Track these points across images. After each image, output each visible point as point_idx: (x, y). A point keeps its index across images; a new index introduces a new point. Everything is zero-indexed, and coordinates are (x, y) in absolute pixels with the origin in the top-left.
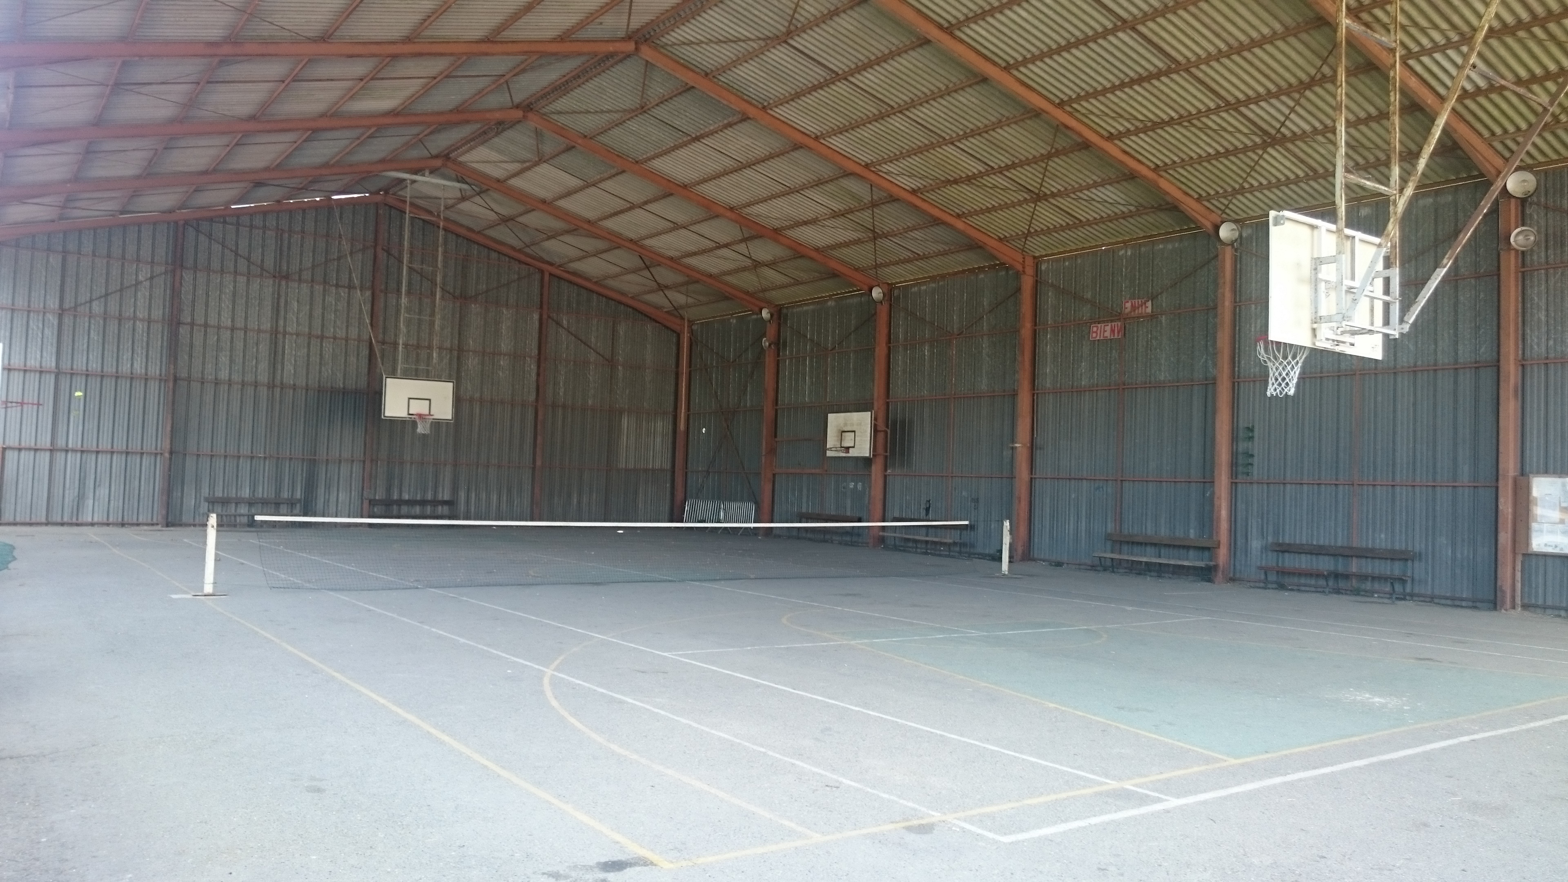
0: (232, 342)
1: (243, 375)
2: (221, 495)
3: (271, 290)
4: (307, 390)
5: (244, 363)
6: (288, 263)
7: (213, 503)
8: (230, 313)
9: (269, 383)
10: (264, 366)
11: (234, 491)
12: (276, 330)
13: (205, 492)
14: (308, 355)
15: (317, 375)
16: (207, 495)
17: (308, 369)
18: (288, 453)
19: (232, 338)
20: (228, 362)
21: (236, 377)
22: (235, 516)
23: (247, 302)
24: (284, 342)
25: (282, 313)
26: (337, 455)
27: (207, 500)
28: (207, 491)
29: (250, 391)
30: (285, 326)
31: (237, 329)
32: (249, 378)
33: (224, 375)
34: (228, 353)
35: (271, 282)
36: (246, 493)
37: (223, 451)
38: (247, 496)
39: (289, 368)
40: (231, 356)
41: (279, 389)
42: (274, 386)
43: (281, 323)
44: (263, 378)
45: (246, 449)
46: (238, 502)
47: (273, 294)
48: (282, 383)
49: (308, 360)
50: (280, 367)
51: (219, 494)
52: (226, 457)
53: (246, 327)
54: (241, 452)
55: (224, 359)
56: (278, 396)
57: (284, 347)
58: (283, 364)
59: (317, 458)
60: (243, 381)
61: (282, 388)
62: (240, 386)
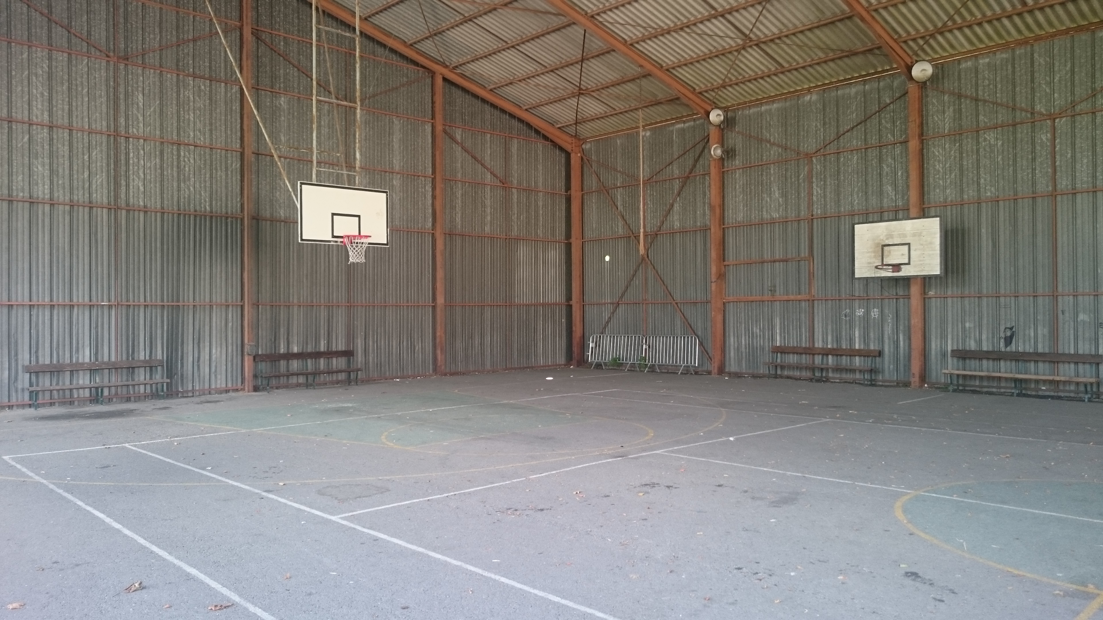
0: (51, 145)
1: (71, 193)
2: (47, 362)
3: (103, 74)
4: (163, 213)
5: (71, 175)
6: (126, 38)
7: (37, 373)
8: (46, 104)
9: (109, 203)
10: (100, 179)
11: (67, 355)
12: (116, 130)
13: (24, 358)
14: (162, 168)
15: (175, 193)
16: (27, 363)
17: (162, 186)
18: (142, 300)
19: (51, 140)
20: (47, 173)
21: (60, 195)
22: (71, 390)
23: (69, 89)
24: (127, 148)
25: (122, 107)
26: (207, 300)
27: (28, 370)
28: (27, 356)
29: (83, 214)
30: (127, 127)
31: (57, 127)
32: (80, 196)
33: (42, 191)
34: (47, 161)
35: (104, 63)
36: (85, 356)
37: (47, 299)
38: (87, 360)
39: (137, 183)
40: (51, 164)
41: (124, 212)
42: (117, 208)
43: (122, 121)
44: (101, 196)
45: (81, 296)
46: (75, 369)
47: (107, 80)
48: (128, 205)
49: (162, 174)
50: (123, 183)
51: (45, 360)
52: (52, 307)
53: (70, 124)
54: (75, 300)
55: (41, 169)
56: (124, 222)
57: (127, 154)
58: (127, 178)
59: (181, 304)
60: (71, 201)
61: (128, 211)
62: (67, 208)
